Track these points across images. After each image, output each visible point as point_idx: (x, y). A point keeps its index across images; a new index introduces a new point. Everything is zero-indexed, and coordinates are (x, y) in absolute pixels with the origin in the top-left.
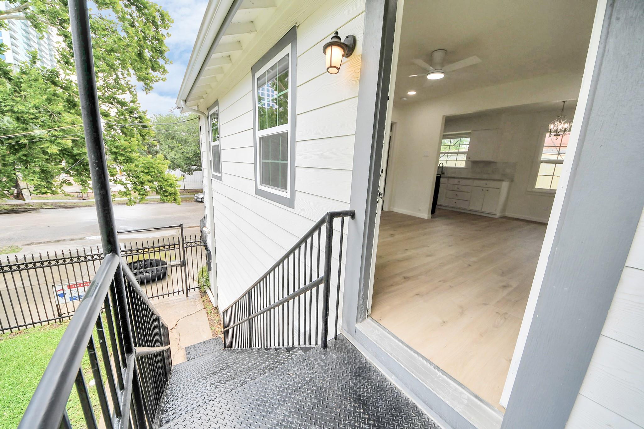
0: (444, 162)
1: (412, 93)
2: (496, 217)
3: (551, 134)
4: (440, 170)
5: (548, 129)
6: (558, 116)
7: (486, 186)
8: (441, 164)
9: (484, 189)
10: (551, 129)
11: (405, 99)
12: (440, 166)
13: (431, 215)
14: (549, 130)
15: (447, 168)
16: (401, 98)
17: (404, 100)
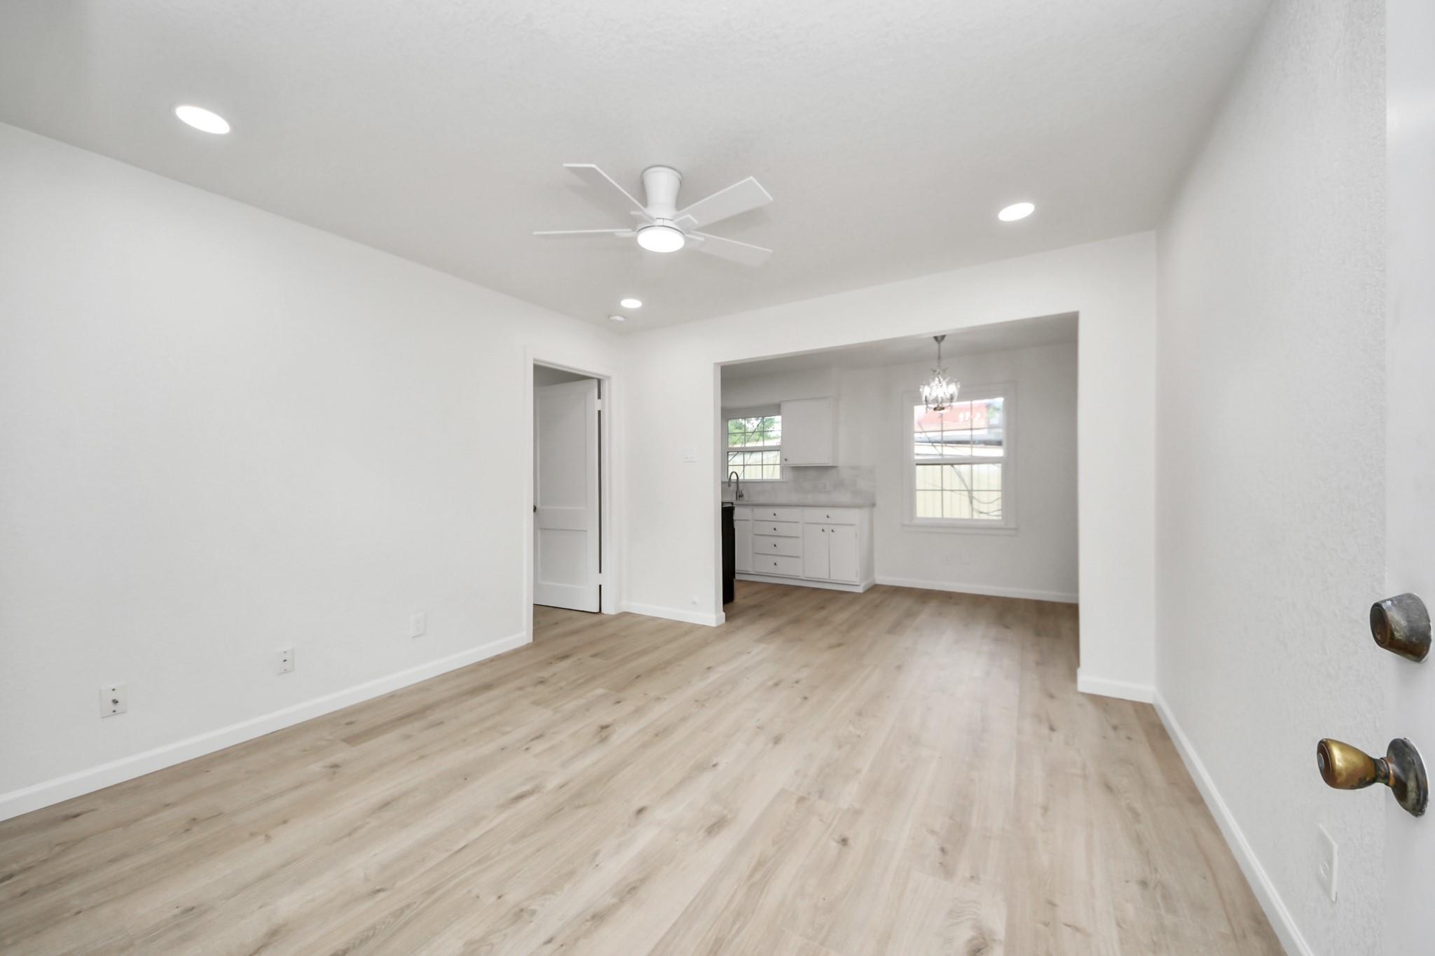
0: (739, 470)
1: (631, 304)
2: (860, 590)
3: (929, 406)
4: (733, 487)
5: (921, 398)
6: (935, 371)
7: (828, 521)
8: (734, 474)
9: (825, 527)
10: (926, 397)
11: (619, 318)
12: (732, 478)
13: (724, 614)
14: (924, 399)
15: (746, 482)
16: (609, 316)
17: (618, 321)
